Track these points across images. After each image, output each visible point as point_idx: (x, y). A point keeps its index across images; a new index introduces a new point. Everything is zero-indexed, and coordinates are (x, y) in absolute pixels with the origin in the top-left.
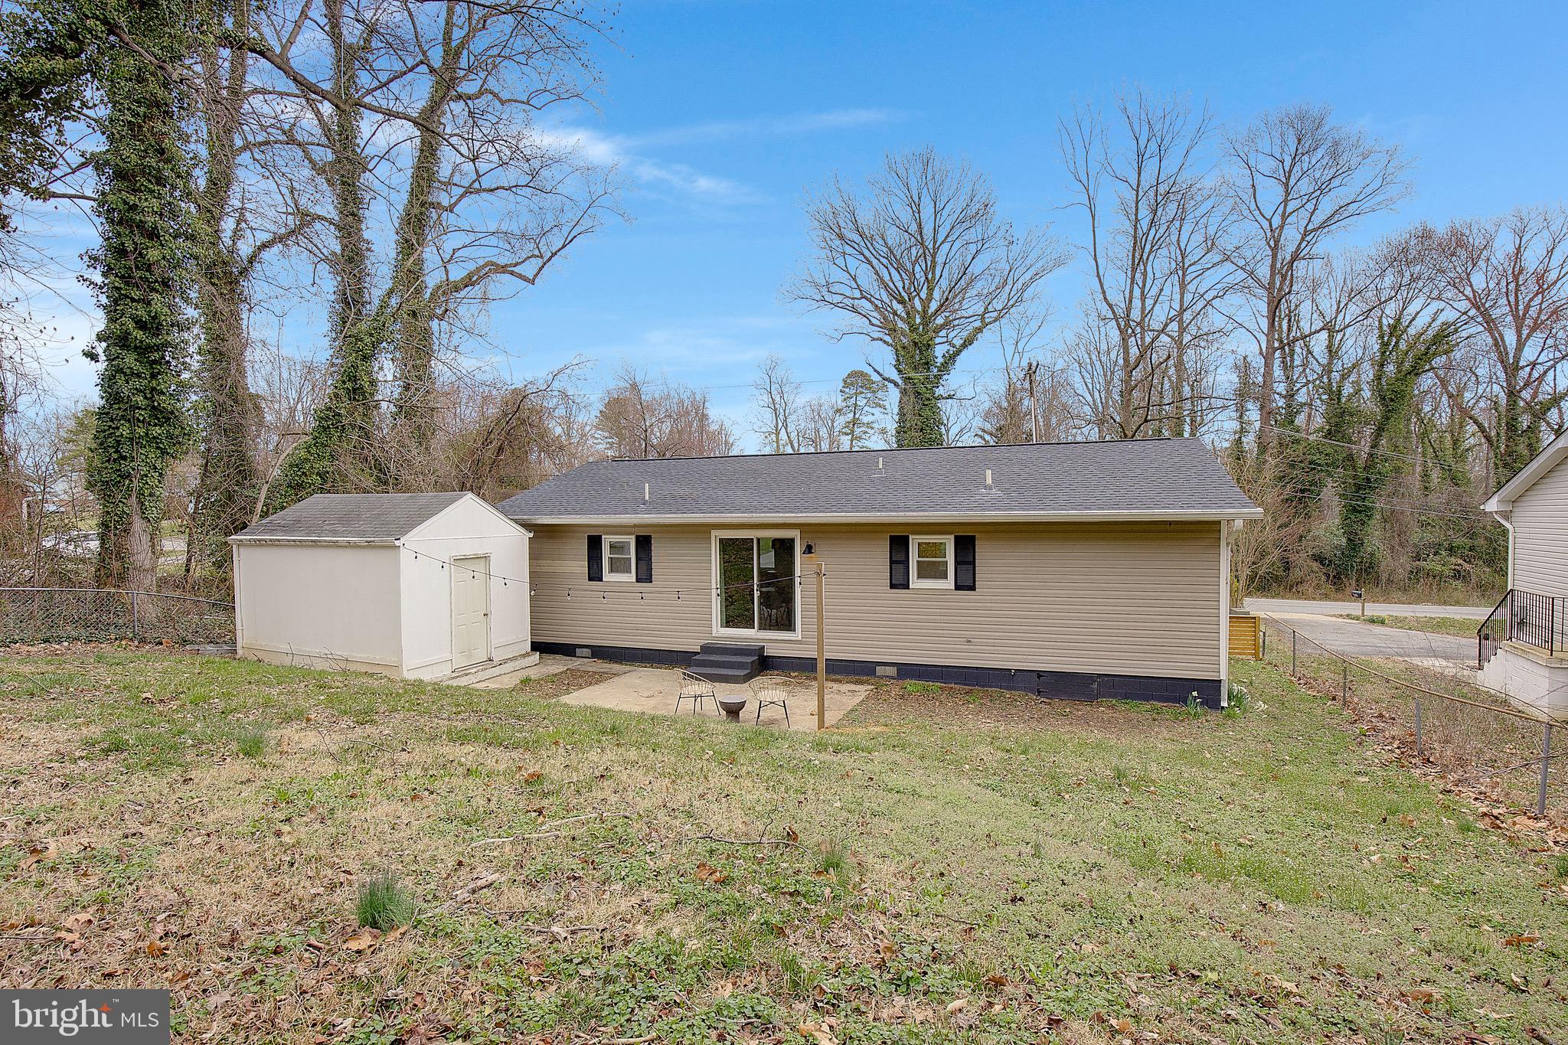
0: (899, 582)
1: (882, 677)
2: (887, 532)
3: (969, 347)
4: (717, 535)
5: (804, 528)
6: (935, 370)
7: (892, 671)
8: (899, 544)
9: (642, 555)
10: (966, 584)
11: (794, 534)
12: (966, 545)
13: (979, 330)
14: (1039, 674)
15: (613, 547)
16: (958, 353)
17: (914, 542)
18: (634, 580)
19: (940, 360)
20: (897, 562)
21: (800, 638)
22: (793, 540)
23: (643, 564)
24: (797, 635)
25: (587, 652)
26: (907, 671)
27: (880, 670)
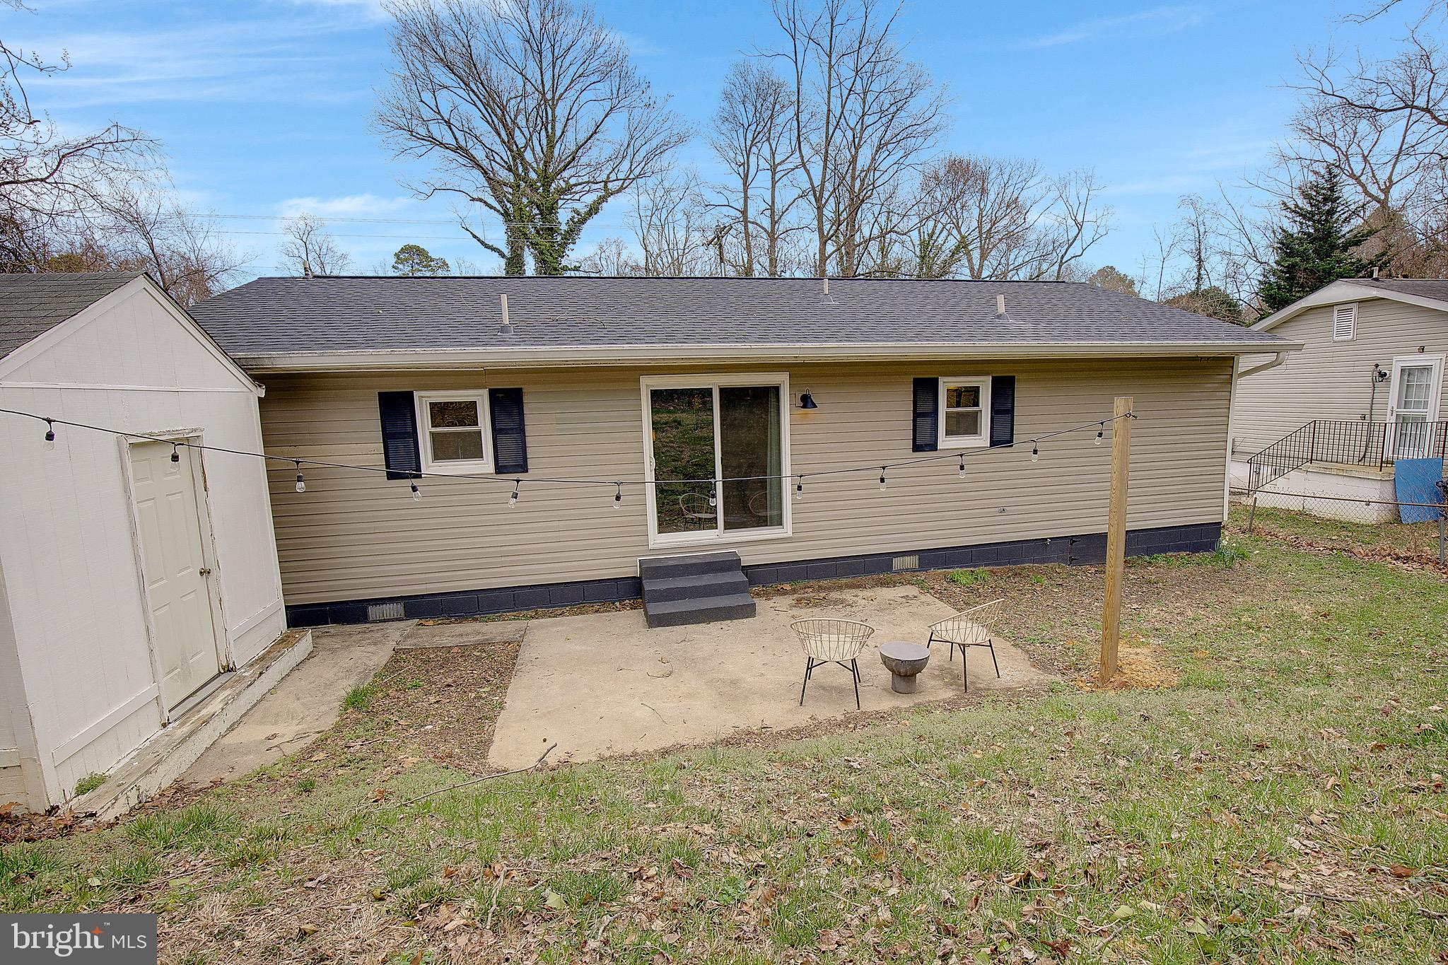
0: (924, 444)
1: (899, 572)
2: (906, 374)
3: (594, 216)
4: (649, 383)
5: (797, 369)
6: (559, 238)
7: (911, 561)
8: (925, 388)
9: (505, 423)
10: (1002, 439)
11: (781, 379)
12: (1004, 389)
13: (603, 199)
14: (1072, 539)
15: (440, 412)
16: (583, 221)
17: (946, 385)
18: (491, 469)
19: (564, 227)
20: (924, 415)
21: (790, 534)
22: (776, 389)
23: (508, 440)
24: (787, 530)
25: (397, 609)
26: (932, 559)
27: (897, 563)
